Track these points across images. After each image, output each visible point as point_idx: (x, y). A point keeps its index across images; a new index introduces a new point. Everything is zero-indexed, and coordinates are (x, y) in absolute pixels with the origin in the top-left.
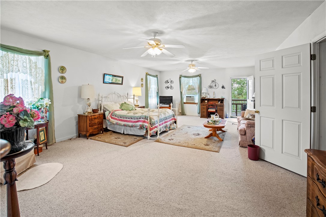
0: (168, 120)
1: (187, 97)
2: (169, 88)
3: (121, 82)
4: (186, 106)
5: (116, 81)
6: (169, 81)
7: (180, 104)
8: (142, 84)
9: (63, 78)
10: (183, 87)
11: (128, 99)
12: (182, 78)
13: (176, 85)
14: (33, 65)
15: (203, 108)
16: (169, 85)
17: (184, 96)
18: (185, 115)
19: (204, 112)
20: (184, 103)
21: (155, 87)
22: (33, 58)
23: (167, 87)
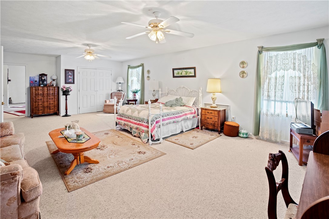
3: (193, 75)
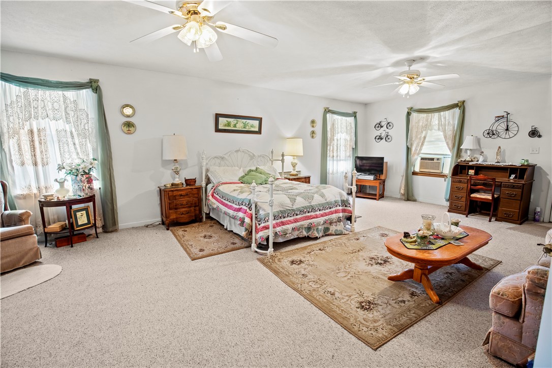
0: (318, 213)
1: (422, 159)
2: (382, 139)
4: (418, 180)
5: (244, 128)
6: (383, 124)
7: (403, 176)
8: (313, 132)
9: (129, 125)
10: (414, 135)
11: (272, 162)
12: (414, 115)
13: (398, 132)
14: (71, 106)
15: (459, 189)
16: (382, 132)
17: (416, 157)
18: (415, 201)
19: (458, 198)
20: (414, 173)
21: (348, 138)
22: (71, 94)
23: (377, 138)
